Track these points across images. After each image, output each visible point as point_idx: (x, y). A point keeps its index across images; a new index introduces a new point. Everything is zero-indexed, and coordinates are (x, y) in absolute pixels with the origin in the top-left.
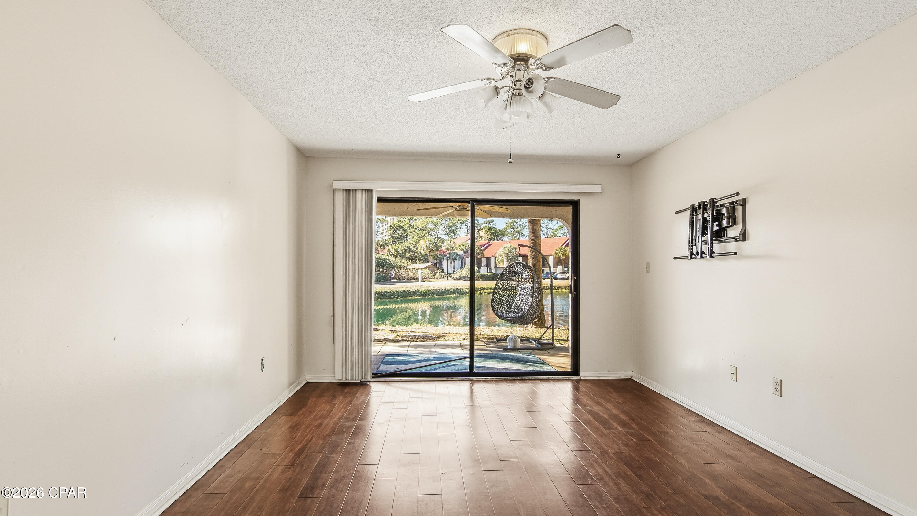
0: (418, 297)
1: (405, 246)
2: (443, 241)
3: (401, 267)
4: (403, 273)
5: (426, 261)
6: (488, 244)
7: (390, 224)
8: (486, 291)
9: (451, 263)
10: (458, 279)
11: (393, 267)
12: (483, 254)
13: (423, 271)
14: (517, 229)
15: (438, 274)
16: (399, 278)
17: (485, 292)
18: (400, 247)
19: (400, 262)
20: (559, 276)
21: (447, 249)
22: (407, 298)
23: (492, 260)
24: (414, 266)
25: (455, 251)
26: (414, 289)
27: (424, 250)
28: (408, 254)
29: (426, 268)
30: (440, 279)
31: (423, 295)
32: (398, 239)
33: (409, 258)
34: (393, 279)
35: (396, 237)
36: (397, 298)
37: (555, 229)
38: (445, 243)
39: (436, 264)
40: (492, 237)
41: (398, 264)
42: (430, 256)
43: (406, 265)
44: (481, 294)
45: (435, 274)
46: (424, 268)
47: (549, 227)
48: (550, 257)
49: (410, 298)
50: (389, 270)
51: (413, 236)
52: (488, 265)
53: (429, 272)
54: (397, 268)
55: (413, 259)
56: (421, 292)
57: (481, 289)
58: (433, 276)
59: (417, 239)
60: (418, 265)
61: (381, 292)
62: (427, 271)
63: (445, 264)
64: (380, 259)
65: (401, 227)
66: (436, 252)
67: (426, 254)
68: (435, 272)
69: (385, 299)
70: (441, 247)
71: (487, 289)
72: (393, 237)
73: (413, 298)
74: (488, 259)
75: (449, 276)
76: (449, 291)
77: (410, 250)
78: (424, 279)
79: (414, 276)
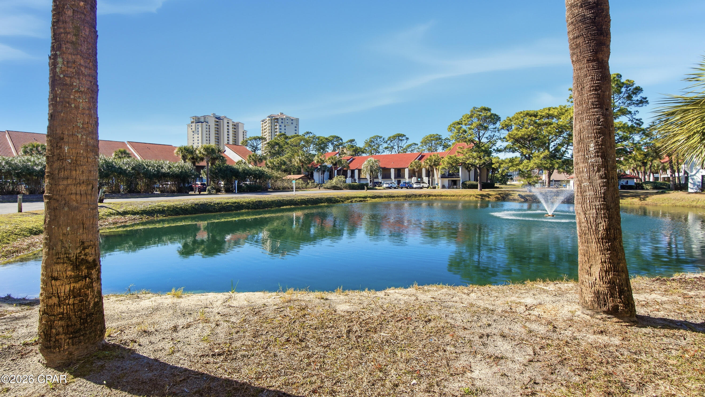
0: (293, 206)
1: (281, 160)
2: (314, 155)
3: (277, 178)
4: (279, 184)
5: (299, 173)
6: (352, 159)
7: (268, 141)
8: (356, 199)
9: (322, 174)
10: (328, 189)
11: (270, 178)
12: (349, 166)
13: (297, 181)
14: (374, 147)
15: (310, 184)
16: (275, 188)
17: (355, 201)
18: (276, 160)
19: (276, 174)
20: (415, 186)
21: (318, 162)
22: (282, 207)
23: (356, 172)
24: (289, 177)
25: (326, 164)
26: (289, 198)
27: (297, 163)
28: (283, 167)
29: (299, 178)
30: (312, 189)
31: (298, 204)
32: (274, 154)
33: (285, 171)
34: (269, 188)
35: (273, 152)
36: (272, 208)
37: (404, 147)
38: (316, 157)
39: (308, 175)
40: (354, 153)
41: (274, 175)
42: (303, 168)
43: (281, 177)
44: (351, 202)
45: (308, 183)
46: (298, 179)
47: (400, 145)
48: (406, 169)
49: (285, 207)
50: (266, 181)
51: (287, 151)
52: (353, 176)
53: (303, 182)
54: (273, 178)
55: (288, 171)
56: (295, 201)
57: (351, 198)
58: (306, 186)
59: (292, 154)
60: (292, 176)
61: (256, 201)
62: (301, 181)
63: (316, 175)
64: (257, 171)
65: (277, 144)
66: (308, 165)
67: (299, 167)
68: (307, 182)
69: (260, 208)
70: (313, 161)
71: (356, 197)
72: (270, 152)
73: (287, 207)
74: (353, 172)
75: (320, 185)
76: (322, 199)
77: (285, 163)
78: (298, 189)
79: (288, 186)
